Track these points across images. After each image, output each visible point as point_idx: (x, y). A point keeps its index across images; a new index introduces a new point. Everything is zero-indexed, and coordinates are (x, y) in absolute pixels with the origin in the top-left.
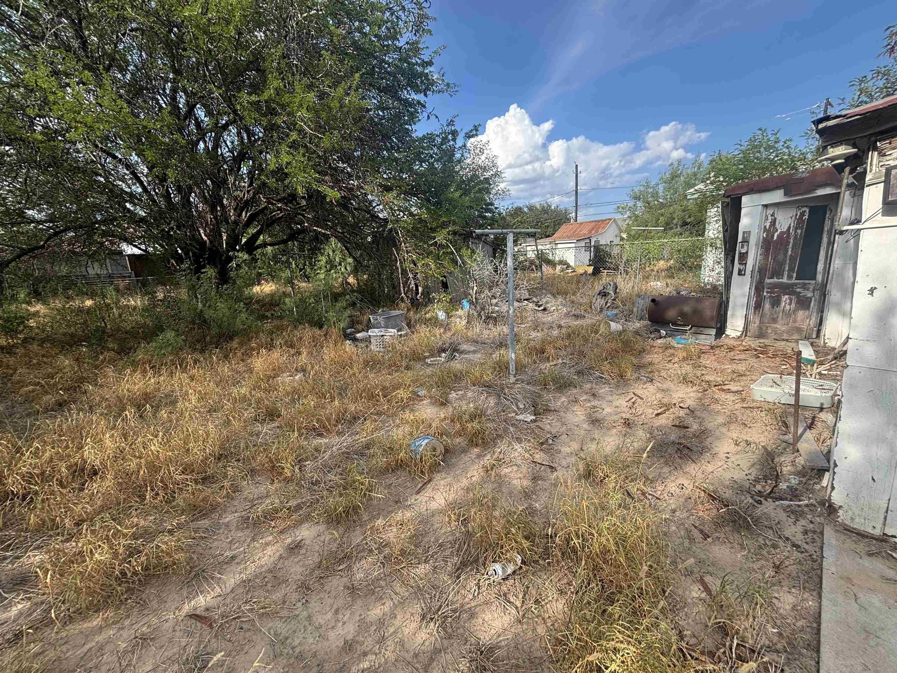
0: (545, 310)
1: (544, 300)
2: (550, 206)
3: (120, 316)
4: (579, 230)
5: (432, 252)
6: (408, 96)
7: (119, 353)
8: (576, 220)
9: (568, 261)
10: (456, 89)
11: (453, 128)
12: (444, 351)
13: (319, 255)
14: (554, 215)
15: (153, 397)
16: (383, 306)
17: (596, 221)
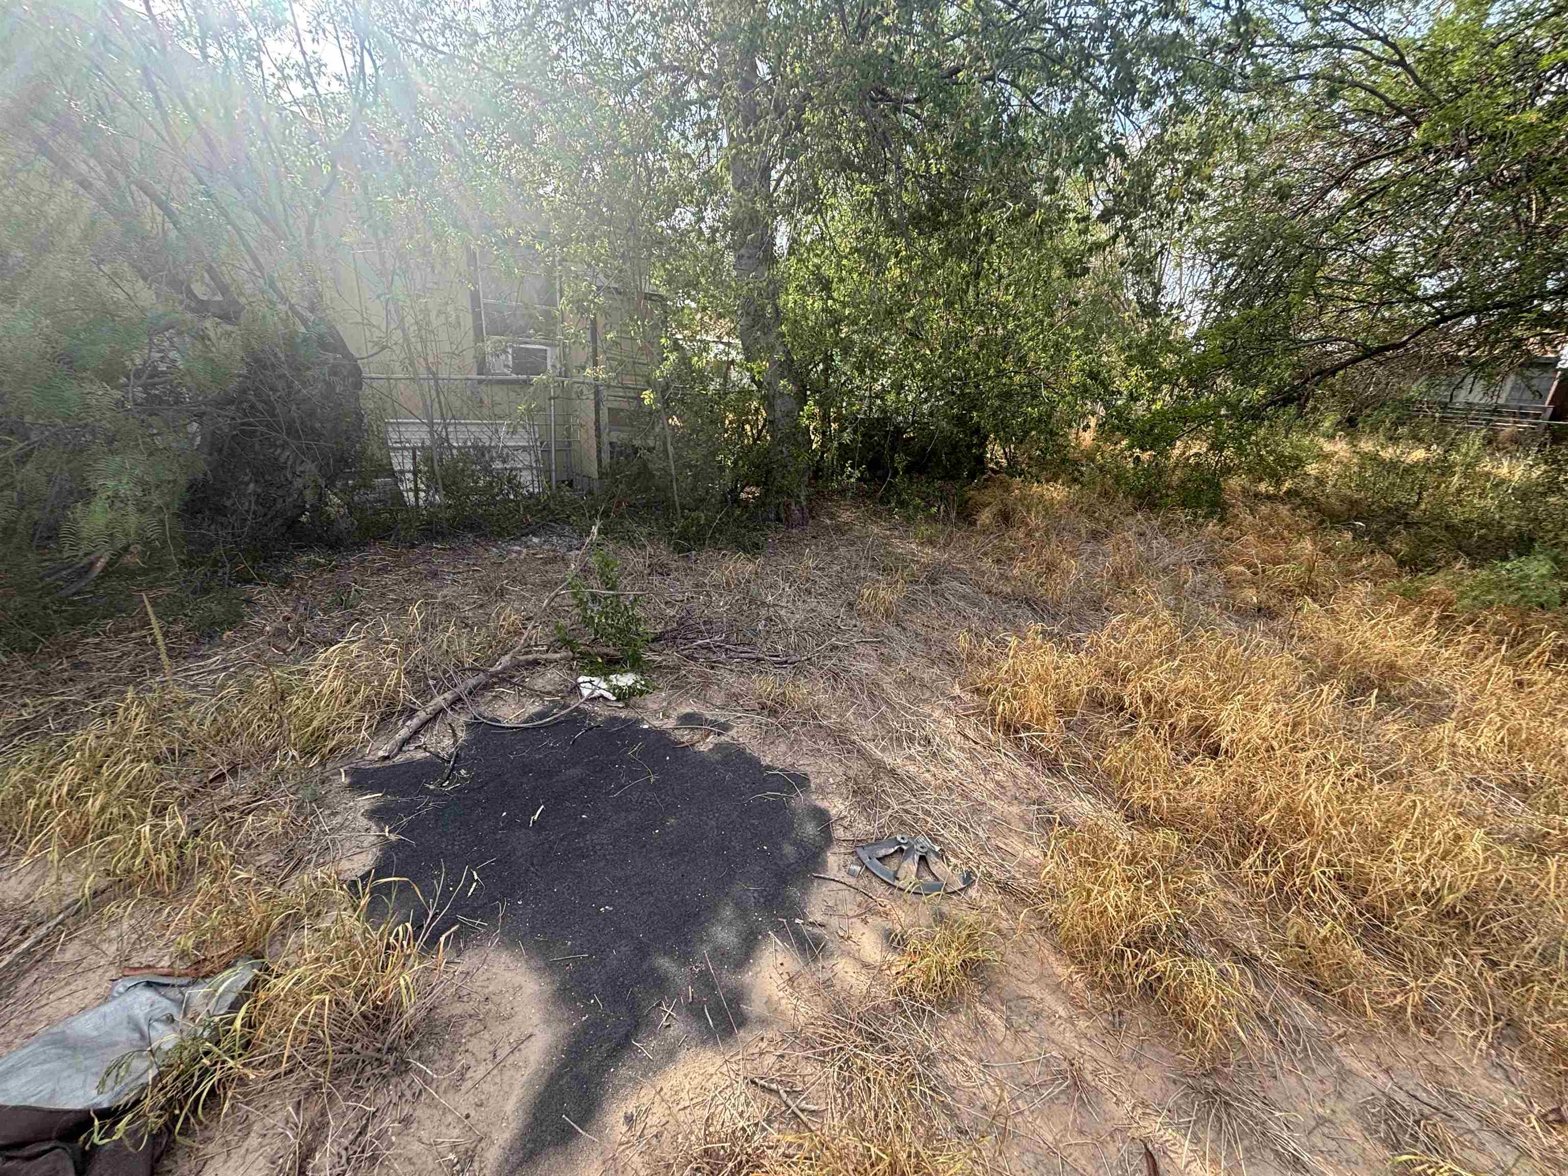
3: (1460, 490)
7: (1401, 563)
15: (1401, 679)
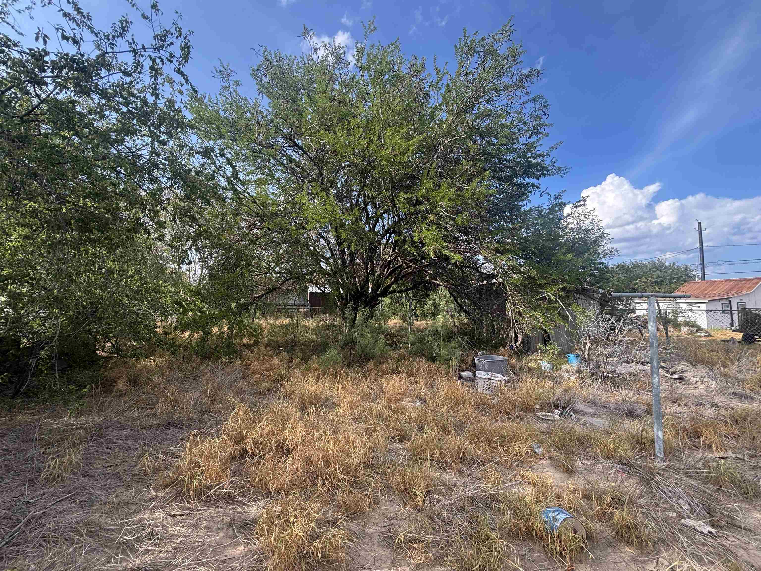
0: (681, 379)
1: (679, 368)
2: (663, 264)
4: (710, 289)
5: (540, 305)
6: (523, 181)
7: (302, 360)
8: (703, 278)
9: (698, 323)
10: (567, 170)
11: (560, 201)
12: (557, 407)
13: (428, 300)
14: (669, 272)
16: (483, 349)
17: (736, 280)
